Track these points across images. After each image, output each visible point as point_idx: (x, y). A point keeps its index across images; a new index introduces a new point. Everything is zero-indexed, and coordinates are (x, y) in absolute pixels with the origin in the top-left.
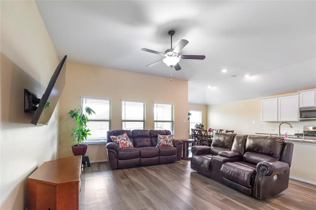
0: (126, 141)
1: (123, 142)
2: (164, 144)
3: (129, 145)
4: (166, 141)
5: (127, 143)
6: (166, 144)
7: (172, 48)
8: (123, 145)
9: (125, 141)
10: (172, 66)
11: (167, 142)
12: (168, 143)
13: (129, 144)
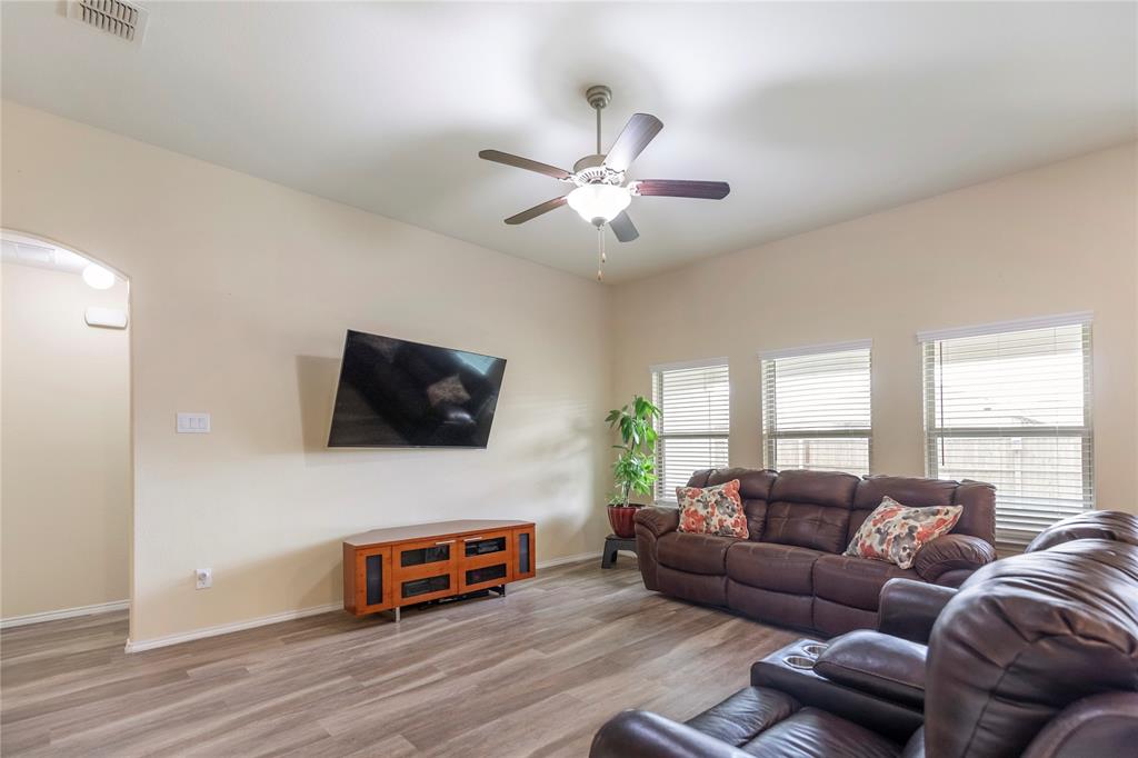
0: (710, 510)
1: (696, 511)
2: (871, 546)
3: (721, 526)
4: (878, 535)
5: (713, 514)
6: (878, 549)
7: (602, 153)
8: (691, 520)
9: (706, 507)
10: (599, 222)
11: (882, 542)
12: (884, 547)
13: (720, 521)
